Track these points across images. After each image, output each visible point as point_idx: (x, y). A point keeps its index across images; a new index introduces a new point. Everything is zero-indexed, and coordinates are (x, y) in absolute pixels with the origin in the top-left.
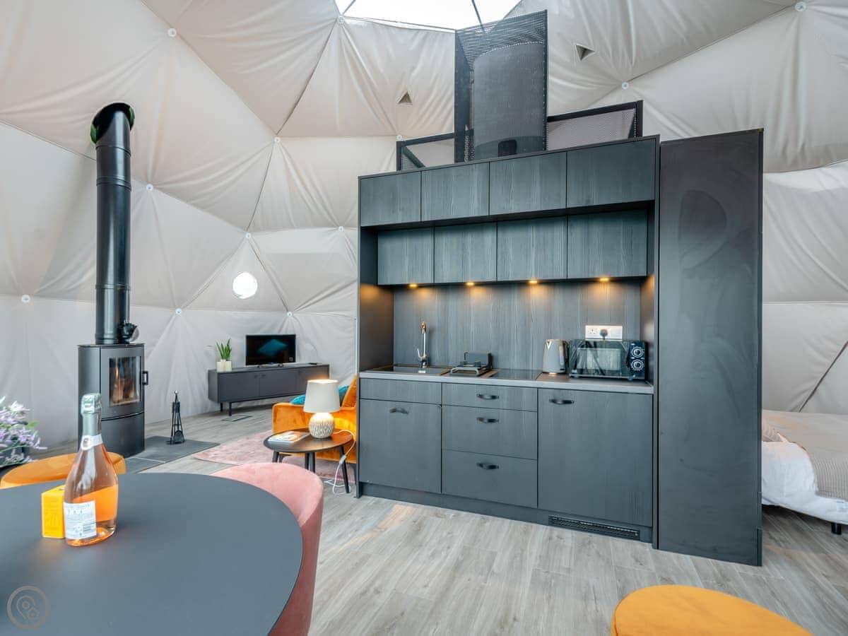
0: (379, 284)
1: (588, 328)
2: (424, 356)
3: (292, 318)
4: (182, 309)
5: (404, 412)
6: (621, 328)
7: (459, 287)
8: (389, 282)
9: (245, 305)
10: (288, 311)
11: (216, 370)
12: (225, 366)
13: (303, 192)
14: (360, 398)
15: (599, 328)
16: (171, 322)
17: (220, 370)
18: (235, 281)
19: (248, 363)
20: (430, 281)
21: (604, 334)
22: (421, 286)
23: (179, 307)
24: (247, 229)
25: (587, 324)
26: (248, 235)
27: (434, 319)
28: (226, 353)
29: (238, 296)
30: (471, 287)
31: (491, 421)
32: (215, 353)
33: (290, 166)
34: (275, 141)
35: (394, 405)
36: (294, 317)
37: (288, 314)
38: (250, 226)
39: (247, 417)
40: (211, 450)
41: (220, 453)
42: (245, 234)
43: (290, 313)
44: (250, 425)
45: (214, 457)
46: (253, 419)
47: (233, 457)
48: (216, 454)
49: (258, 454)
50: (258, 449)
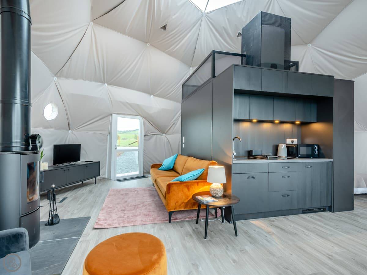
1: (287, 140)
3: (72, 134)
5: (253, 178)
9: (49, 125)
10: (69, 130)
15: (291, 140)
18: (46, 109)
19: (54, 163)
24: (56, 75)
29: (45, 119)
38: (58, 73)
39: (64, 199)
40: (97, 221)
41: (106, 222)
42: (54, 77)
43: (70, 131)
44: (79, 203)
45: (109, 225)
46: (71, 199)
47: (121, 222)
48: (105, 223)
49: (132, 216)
50: (124, 214)
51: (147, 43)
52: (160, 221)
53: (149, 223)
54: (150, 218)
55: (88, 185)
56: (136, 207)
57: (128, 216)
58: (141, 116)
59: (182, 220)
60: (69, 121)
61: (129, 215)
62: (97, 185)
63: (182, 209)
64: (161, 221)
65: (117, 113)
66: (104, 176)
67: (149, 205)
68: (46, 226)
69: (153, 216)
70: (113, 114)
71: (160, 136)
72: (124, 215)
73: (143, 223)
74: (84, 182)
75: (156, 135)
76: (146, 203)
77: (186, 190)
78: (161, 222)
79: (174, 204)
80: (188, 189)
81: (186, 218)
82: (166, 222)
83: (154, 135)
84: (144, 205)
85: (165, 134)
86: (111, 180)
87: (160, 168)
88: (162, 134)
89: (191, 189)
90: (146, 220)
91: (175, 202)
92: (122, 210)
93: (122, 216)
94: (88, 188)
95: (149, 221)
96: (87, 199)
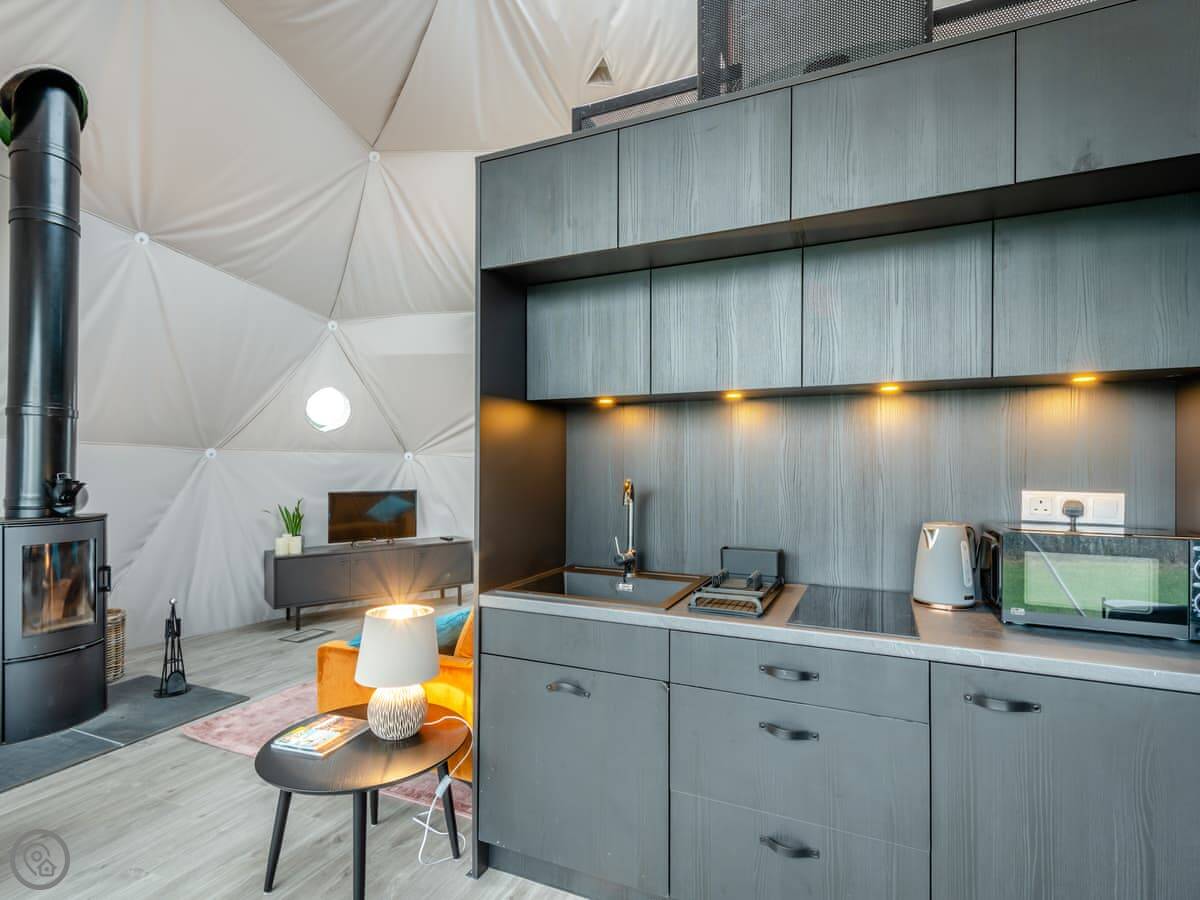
0: (530, 397)
1: (1028, 497)
2: (630, 552)
3: (413, 463)
4: (217, 448)
5: (579, 690)
6: (1122, 495)
7: (707, 401)
8: (551, 394)
9: (331, 442)
10: (405, 451)
11: (273, 552)
12: (288, 545)
14: (480, 652)
15: (1061, 497)
16: (197, 470)
17: (281, 552)
19: (331, 540)
20: (640, 389)
21: (1074, 511)
22: (623, 403)
23: (210, 446)
24: (330, 314)
25: (1026, 488)
26: (332, 325)
27: (649, 472)
28: (294, 524)
29: (317, 427)
30: (732, 403)
31: (799, 735)
32: (276, 522)
34: (371, 159)
35: (556, 673)
36: (418, 462)
37: (407, 455)
38: (333, 309)
40: (223, 715)
42: (326, 323)
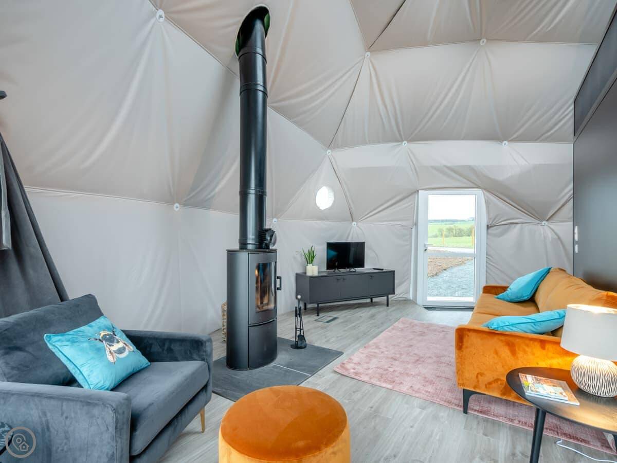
3: (357, 228)
4: (277, 219)
10: (353, 221)
11: (306, 274)
12: (313, 270)
13: (381, 107)
17: (309, 274)
18: (318, 194)
19: (329, 268)
23: (276, 217)
24: (329, 147)
26: (329, 152)
28: (310, 258)
29: (319, 208)
33: (374, 81)
34: (366, 56)
38: (332, 144)
39: (335, 319)
40: (345, 362)
41: (356, 367)
42: (327, 151)
43: (354, 223)
44: (346, 328)
45: (356, 374)
46: (342, 320)
47: (377, 375)
48: (354, 369)
49: (401, 373)
50: (392, 365)
51: (480, 40)
52: (445, 401)
53: (421, 395)
54: (430, 389)
55: (377, 307)
56: (419, 360)
57: (394, 371)
58: (478, 187)
59: (501, 420)
60: (351, 208)
61: (396, 369)
62: (389, 307)
63: (496, 394)
64: (448, 402)
65: (427, 187)
66: (406, 296)
67: (449, 364)
68: (292, 347)
69: (438, 388)
70: (420, 191)
71: (531, 226)
72: (390, 367)
73: (410, 391)
74: (375, 300)
75: (520, 225)
76: (443, 359)
77: (505, 352)
78: (446, 404)
79: (474, 376)
80: (514, 353)
81: (512, 420)
82: (459, 408)
83: (514, 225)
84: (439, 362)
85: (547, 220)
86: (416, 304)
87: (501, 295)
88: (538, 222)
89: (520, 354)
90: (419, 389)
91: (476, 373)
92: (392, 358)
93: (386, 367)
94: (373, 310)
95: (423, 392)
96: (359, 327)
